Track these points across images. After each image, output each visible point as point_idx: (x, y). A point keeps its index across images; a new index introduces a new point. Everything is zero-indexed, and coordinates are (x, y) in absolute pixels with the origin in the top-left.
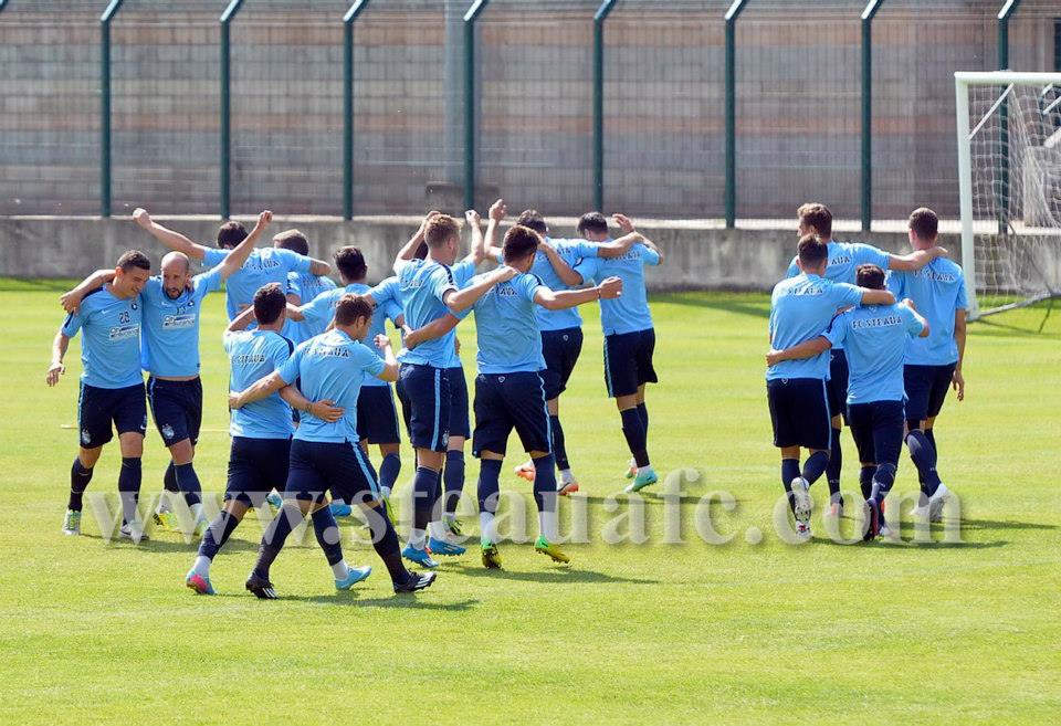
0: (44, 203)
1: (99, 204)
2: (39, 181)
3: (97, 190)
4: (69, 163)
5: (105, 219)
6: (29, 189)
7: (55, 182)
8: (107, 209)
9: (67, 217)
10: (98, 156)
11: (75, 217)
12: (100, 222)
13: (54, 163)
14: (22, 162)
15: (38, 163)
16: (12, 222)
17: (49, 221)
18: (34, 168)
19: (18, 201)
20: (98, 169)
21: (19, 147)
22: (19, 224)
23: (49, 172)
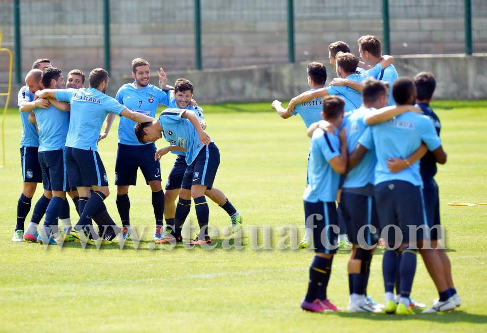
0: (424, 46)
1: (463, 45)
2: (420, 30)
3: (462, 36)
4: (441, 16)
5: (468, 57)
6: (413, 36)
7: (431, 31)
8: (470, 49)
9: (441, 56)
10: (462, 11)
11: (447, 56)
12: (465, 59)
13: (430, 16)
14: (407, 16)
15: (419, 18)
16: (401, 60)
17: (428, 59)
18: (416, 22)
19: (405, 45)
20: (462, 21)
21: (405, 6)
22: (406, 61)
23: (426, 24)
